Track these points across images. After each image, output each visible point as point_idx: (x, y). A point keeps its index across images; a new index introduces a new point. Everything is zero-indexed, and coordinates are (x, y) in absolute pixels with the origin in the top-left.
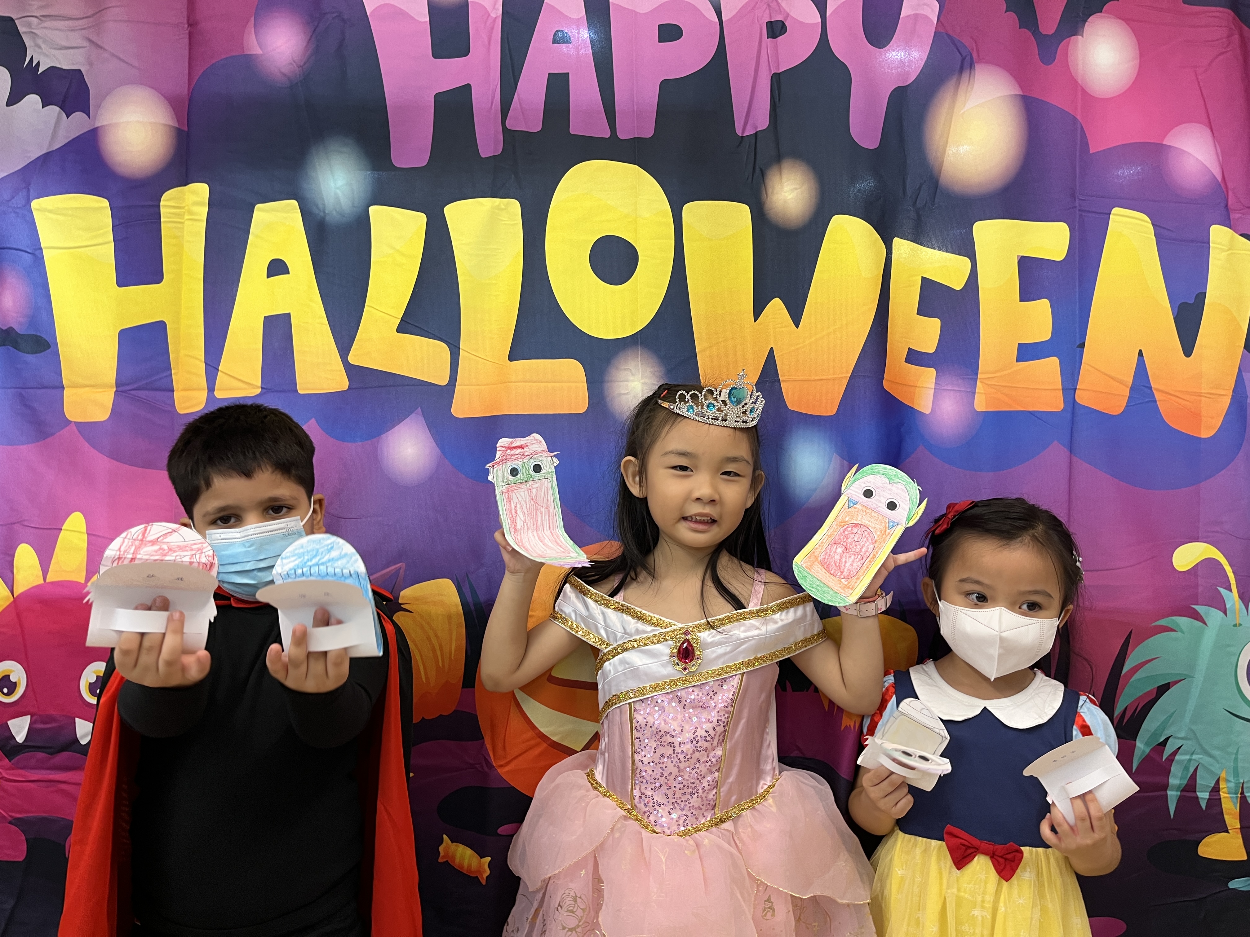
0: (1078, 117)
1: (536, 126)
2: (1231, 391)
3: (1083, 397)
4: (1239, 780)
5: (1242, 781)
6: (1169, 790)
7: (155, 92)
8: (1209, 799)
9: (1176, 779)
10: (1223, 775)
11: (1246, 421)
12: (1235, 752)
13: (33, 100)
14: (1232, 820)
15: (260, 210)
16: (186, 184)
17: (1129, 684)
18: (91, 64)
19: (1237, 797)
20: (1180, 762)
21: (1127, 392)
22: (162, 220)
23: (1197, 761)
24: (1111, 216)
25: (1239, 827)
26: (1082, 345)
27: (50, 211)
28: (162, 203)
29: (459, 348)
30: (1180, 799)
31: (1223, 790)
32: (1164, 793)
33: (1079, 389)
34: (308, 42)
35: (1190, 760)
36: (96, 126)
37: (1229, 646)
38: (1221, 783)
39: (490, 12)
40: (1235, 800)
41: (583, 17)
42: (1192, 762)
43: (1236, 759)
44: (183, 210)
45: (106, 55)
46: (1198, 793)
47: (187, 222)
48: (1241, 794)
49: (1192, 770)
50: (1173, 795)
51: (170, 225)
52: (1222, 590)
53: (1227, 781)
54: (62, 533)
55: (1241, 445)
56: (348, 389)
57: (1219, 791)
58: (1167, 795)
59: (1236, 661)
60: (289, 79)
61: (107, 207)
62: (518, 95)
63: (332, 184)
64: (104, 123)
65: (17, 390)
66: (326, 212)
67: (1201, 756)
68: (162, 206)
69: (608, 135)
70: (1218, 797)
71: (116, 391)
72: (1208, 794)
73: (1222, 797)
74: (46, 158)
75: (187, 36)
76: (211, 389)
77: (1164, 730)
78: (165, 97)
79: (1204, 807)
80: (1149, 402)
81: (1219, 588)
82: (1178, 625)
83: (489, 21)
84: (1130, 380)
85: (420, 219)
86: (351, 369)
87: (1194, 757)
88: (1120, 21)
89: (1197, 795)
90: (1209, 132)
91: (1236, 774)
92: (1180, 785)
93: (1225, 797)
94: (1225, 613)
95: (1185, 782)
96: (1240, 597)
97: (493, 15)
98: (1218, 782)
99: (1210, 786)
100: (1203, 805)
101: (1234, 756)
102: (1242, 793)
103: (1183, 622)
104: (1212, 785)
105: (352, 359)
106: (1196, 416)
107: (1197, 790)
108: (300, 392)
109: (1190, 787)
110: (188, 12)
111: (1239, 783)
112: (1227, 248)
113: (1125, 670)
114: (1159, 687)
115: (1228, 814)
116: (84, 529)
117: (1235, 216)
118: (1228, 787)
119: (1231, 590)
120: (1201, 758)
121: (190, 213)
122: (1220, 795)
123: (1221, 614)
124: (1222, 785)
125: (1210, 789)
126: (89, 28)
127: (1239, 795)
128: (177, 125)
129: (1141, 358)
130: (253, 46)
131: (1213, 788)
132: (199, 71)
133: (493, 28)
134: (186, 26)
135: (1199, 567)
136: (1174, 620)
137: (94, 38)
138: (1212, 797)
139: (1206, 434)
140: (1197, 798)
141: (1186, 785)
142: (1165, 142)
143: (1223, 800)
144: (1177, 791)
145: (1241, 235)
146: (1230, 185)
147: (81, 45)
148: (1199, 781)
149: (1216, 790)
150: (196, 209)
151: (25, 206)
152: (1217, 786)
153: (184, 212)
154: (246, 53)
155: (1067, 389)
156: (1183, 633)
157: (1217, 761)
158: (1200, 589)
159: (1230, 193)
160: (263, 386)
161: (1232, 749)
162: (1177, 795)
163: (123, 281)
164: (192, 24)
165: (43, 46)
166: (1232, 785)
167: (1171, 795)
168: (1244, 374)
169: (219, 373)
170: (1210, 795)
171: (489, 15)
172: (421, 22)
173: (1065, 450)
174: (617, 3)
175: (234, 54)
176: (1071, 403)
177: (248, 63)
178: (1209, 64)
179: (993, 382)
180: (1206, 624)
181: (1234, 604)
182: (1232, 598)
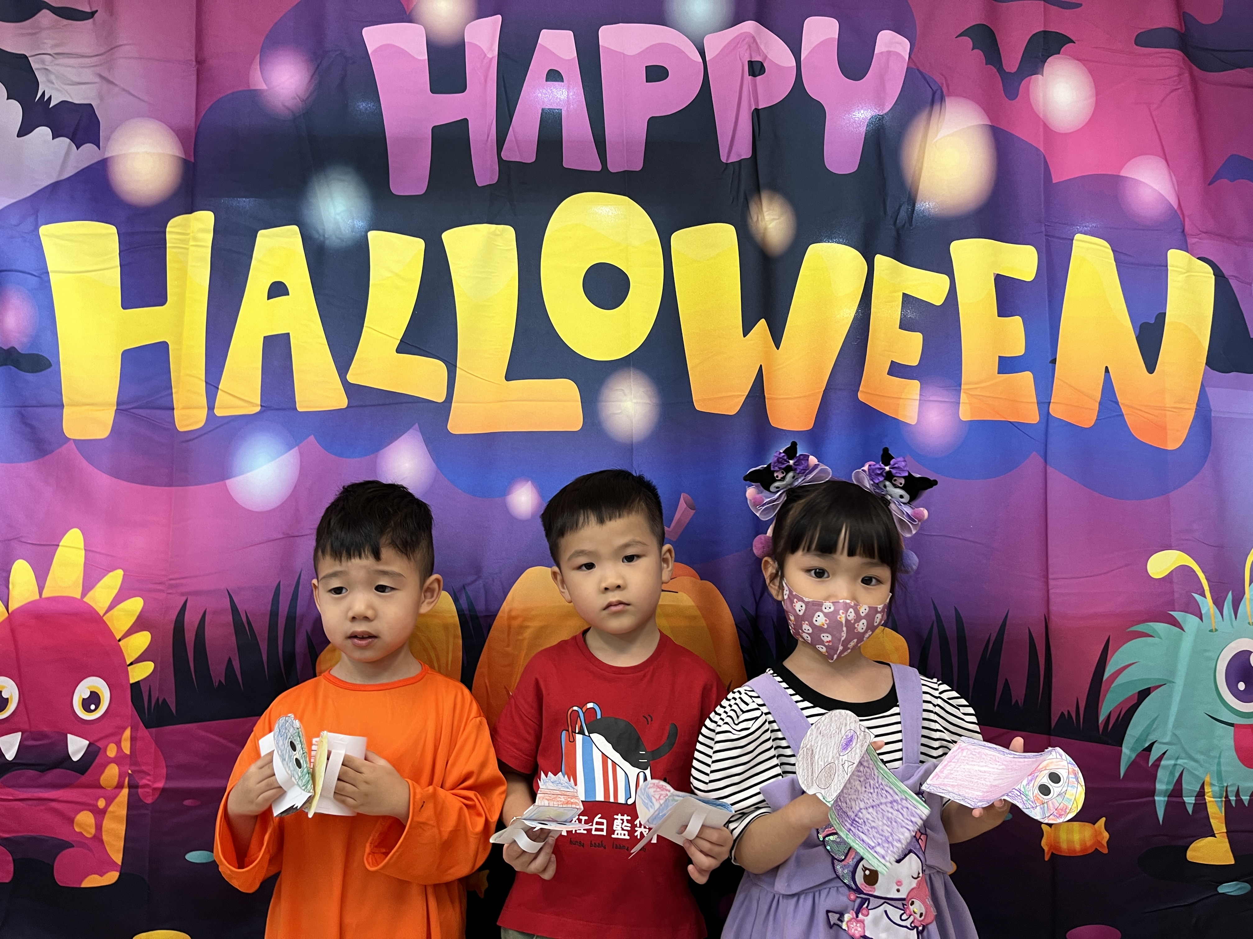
0: (1041, 149)
1: (531, 158)
2: (1195, 405)
3: (1056, 411)
4: (1222, 784)
5: (1225, 785)
6: (1157, 796)
7: (164, 125)
8: (1195, 804)
9: (1163, 784)
10: (1207, 779)
11: (1211, 433)
12: (1218, 755)
13: (43, 132)
14: (1218, 823)
15: (263, 236)
16: (191, 212)
17: (1111, 689)
18: (101, 99)
19: (1222, 801)
20: (1166, 767)
21: (1096, 407)
22: (168, 245)
23: (1182, 766)
24: (1074, 241)
25: (1225, 831)
26: (1054, 363)
27: (58, 237)
28: (168, 229)
29: (456, 366)
30: (1168, 805)
31: (1208, 794)
32: (1151, 799)
33: (1053, 402)
34: (313, 79)
35: (1175, 765)
36: (106, 157)
37: (1206, 651)
38: (1206, 787)
39: (486, 53)
40: (1220, 804)
41: (574, 58)
42: (1178, 767)
43: (1219, 764)
44: (188, 237)
45: (116, 89)
46: (1184, 798)
47: (192, 248)
48: (1225, 798)
49: (1177, 775)
50: (1160, 800)
51: (174, 250)
52: (1197, 596)
53: (1212, 785)
54: (60, 550)
55: (1207, 455)
56: (348, 407)
57: (1204, 795)
58: (1154, 801)
59: (1214, 666)
60: (292, 112)
61: (115, 233)
62: (513, 128)
63: (332, 211)
64: (113, 154)
65: (17, 408)
66: (326, 237)
67: (1185, 761)
68: (169, 232)
69: (598, 167)
70: (1204, 802)
71: (117, 409)
72: (1194, 798)
73: (1207, 801)
74: (55, 187)
75: (195, 73)
76: (211, 407)
77: (1148, 735)
78: (174, 130)
79: (1190, 812)
80: (1117, 415)
81: (1194, 595)
82: (1155, 631)
83: (485, 61)
84: (1098, 395)
85: (418, 245)
86: (350, 389)
87: (1180, 762)
88: (1077, 62)
89: (1183, 800)
90: (1164, 162)
91: (1220, 779)
92: (1167, 790)
93: (1210, 802)
94: (1201, 619)
95: (1171, 787)
96: (1215, 602)
97: (489, 54)
98: (1203, 787)
99: (1195, 791)
100: (1190, 810)
101: (1216, 761)
102: (1227, 797)
103: (1160, 627)
104: (1198, 790)
105: (351, 378)
106: (1162, 428)
107: (1184, 794)
108: (299, 409)
109: (1177, 792)
110: (196, 50)
111: (1223, 787)
112: (1185, 271)
113: (1106, 675)
114: (1140, 692)
115: (1214, 818)
116: (81, 544)
117: (1191, 241)
118: (1212, 791)
119: (1205, 596)
120: (1185, 763)
121: (195, 239)
122: (1205, 799)
123: (1198, 619)
124: (1207, 789)
125: (1195, 794)
126: (101, 64)
127: (1224, 799)
128: (184, 157)
129: (1107, 374)
130: (258, 82)
131: (1199, 792)
132: (207, 104)
133: (489, 67)
134: (194, 63)
135: (1174, 574)
136: (1151, 626)
137: (105, 74)
138: (1198, 802)
139: (1172, 446)
140: (1184, 803)
141: (1173, 790)
142: (1123, 173)
143: (1208, 805)
144: (1164, 796)
145: (1198, 258)
146: (1186, 213)
147: (93, 81)
148: (1184, 786)
149: (1201, 794)
150: (201, 235)
151: (33, 231)
152: (1201, 790)
153: (189, 239)
154: (252, 88)
155: (1041, 403)
156: (1161, 638)
157: (1201, 766)
158: (1176, 595)
159: (1187, 219)
160: (263, 404)
161: (1214, 753)
162: (1164, 801)
163: (128, 302)
164: (200, 61)
165: (55, 81)
166: (1216, 789)
167: (1159, 801)
168: (1207, 389)
169: (219, 392)
170: (1196, 800)
171: (485, 55)
172: (420, 60)
173: (1042, 460)
174: (606, 45)
175: (240, 89)
176: (1046, 416)
177: (254, 96)
178: (1162, 101)
179: (977, 392)
180: (1183, 630)
181: (1209, 609)
182: (1207, 603)
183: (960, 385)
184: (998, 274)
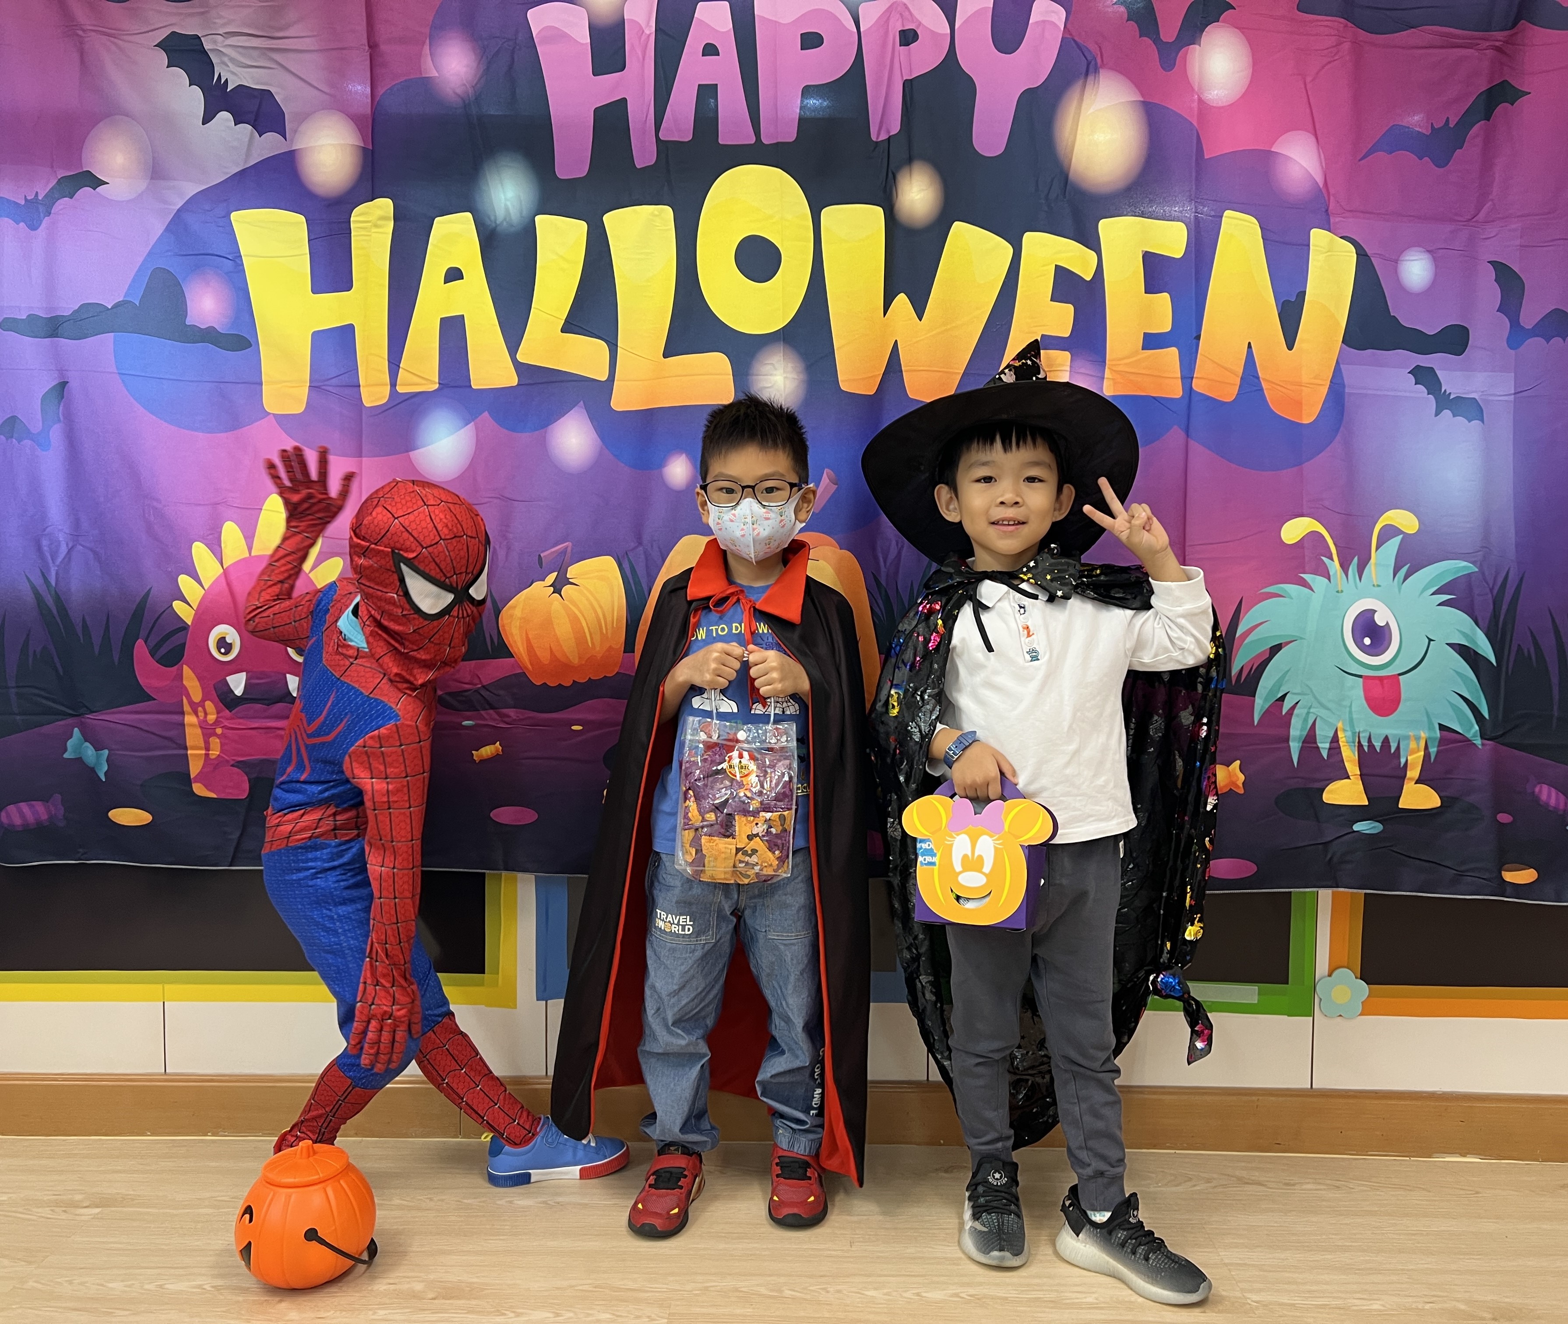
0: (1195, 124)
1: (686, 134)
2: (1330, 381)
3: (1198, 385)
4: (1353, 730)
5: (1358, 731)
6: (1291, 742)
7: (344, 115)
9: (1297, 731)
10: (1339, 725)
11: (1343, 408)
12: (1349, 705)
14: (1352, 766)
15: (439, 223)
16: (371, 200)
17: (1243, 646)
19: (1354, 745)
20: (1299, 716)
21: (1238, 381)
22: (352, 234)
23: (1315, 714)
24: (1224, 218)
25: (1359, 773)
26: (1198, 337)
27: (249, 224)
28: (352, 219)
29: (617, 346)
31: (1341, 740)
33: (1195, 377)
34: (479, 63)
35: (1308, 713)
36: (292, 148)
37: (1335, 609)
38: (1339, 733)
39: (644, 29)
40: (1352, 747)
41: (730, 30)
42: (1311, 715)
43: (1350, 712)
44: (370, 224)
47: (374, 236)
49: (1310, 722)
50: (1295, 746)
51: (358, 238)
53: (1343, 730)
55: (1339, 428)
56: (518, 385)
57: (1338, 741)
59: (1342, 621)
60: (460, 98)
61: (303, 222)
62: (671, 106)
63: (502, 197)
64: (301, 147)
65: (215, 384)
66: (498, 222)
67: (1319, 710)
68: (352, 221)
69: (753, 140)
71: (310, 386)
72: (1328, 743)
73: (1340, 745)
75: (368, 60)
76: (393, 386)
77: (1280, 687)
78: (350, 118)
80: (1257, 390)
82: (1286, 592)
83: (644, 37)
84: (1240, 370)
85: (582, 227)
86: (520, 367)
87: (1312, 710)
88: (1235, 30)
89: (1317, 745)
90: (1313, 139)
91: (1352, 725)
92: (1301, 736)
93: (1344, 746)
94: (1329, 581)
95: (1305, 734)
97: (647, 32)
98: (1336, 732)
99: (1328, 737)
100: (1325, 754)
101: (1347, 709)
102: (1359, 743)
103: (1291, 589)
104: (1331, 736)
105: (520, 357)
106: (1298, 404)
107: (1318, 741)
108: (474, 387)
110: (368, 35)
111: (1355, 733)
112: (1325, 250)
114: (1271, 648)
115: (1348, 763)
116: (282, 510)
117: (1335, 220)
118: (1345, 737)
119: (1332, 559)
120: (1318, 712)
121: (377, 226)
123: (1325, 579)
124: (1340, 735)
125: (1329, 740)
127: (1357, 744)
128: (363, 145)
129: (1250, 350)
130: (430, 69)
131: (1333, 738)
132: (378, 97)
133: (647, 44)
134: (367, 48)
136: (1281, 588)
139: (1307, 420)
141: (1307, 737)
142: (1274, 149)
143: (1342, 748)
144: (1298, 742)
145: (1341, 238)
146: (1330, 191)
148: (1318, 733)
150: (382, 223)
151: (226, 217)
152: (1335, 737)
153: (371, 226)
154: (424, 76)
155: (1185, 378)
156: (1291, 599)
157: (1333, 714)
158: (1307, 559)
159: (1332, 198)
160: (440, 382)
161: (1345, 703)
162: (1298, 747)
163: (317, 288)
164: (372, 46)
165: (231, 65)
166: (1349, 734)
167: (1293, 746)
168: (1343, 367)
169: (401, 370)
171: (643, 32)
172: (583, 44)
173: (1182, 434)
174: (762, 14)
175: (412, 77)
176: (1189, 390)
177: (426, 85)
178: (1317, 73)
179: (1120, 368)
180: (1312, 590)
181: (1336, 571)
182: (1334, 566)
183: (1105, 362)
184: (1146, 252)
